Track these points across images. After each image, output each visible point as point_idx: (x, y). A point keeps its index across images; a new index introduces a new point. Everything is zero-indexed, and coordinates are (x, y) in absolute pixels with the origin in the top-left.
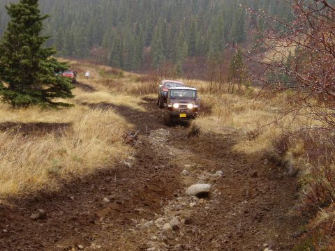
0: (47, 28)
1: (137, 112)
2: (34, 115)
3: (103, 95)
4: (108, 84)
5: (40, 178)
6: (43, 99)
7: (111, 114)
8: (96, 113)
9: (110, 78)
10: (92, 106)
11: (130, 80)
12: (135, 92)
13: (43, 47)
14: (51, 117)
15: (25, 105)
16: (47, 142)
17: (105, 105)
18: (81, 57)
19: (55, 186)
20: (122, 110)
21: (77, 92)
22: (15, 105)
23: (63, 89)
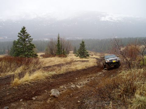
0: (86, 47)
1: (99, 59)
2: (84, 59)
3: (94, 56)
4: (95, 55)
5: (84, 67)
6: (85, 57)
7: (95, 59)
8: (93, 59)
9: (95, 54)
10: (92, 58)
11: (98, 54)
12: (99, 56)
13: (85, 49)
14: (86, 60)
15: (83, 58)
16: (85, 63)
17: (94, 58)
18: (91, 51)
19: (86, 68)
20: (97, 59)
21: (90, 56)
22: (81, 58)
23: (88, 55)
